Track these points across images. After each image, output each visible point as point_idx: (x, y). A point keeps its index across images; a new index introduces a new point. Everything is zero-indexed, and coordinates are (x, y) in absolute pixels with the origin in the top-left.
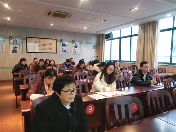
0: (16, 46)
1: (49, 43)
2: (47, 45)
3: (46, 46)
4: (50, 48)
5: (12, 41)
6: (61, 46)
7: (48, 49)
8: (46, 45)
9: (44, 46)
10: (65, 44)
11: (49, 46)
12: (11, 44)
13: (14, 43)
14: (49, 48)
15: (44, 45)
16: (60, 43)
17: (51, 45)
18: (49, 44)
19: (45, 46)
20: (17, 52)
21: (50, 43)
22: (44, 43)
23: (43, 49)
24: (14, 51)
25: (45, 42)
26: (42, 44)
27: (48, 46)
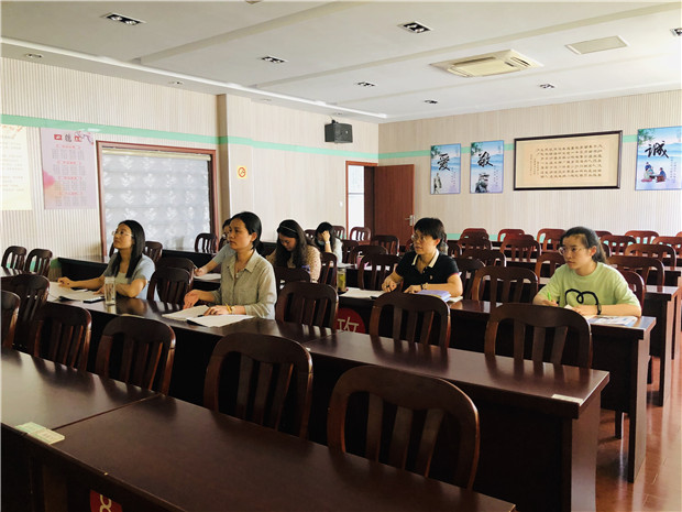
0: (486, 170)
1: (588, 149)
2: (583, 159)
3: (579, 164)
4: (592, 168)
5: (476, 157)
6: (643, 157)
7: (583, 173)
8: (580, 159)
9: (570, 164)
10: (664, 148)
11: (589, 163)
12: (475, 166)
13: (481, 164)
14: (587, 169)
15: (571, 160)
16: (639, 142)
17: (598, 159)
18: (589, 154)
19: (575, 164)
20: (488, 188)
21: (593, 149)
22: (570, 151)
23: (566, 174)
24: (481, 188)
25: (575, 150)
26: (562, 156)
27: (584, 164)
